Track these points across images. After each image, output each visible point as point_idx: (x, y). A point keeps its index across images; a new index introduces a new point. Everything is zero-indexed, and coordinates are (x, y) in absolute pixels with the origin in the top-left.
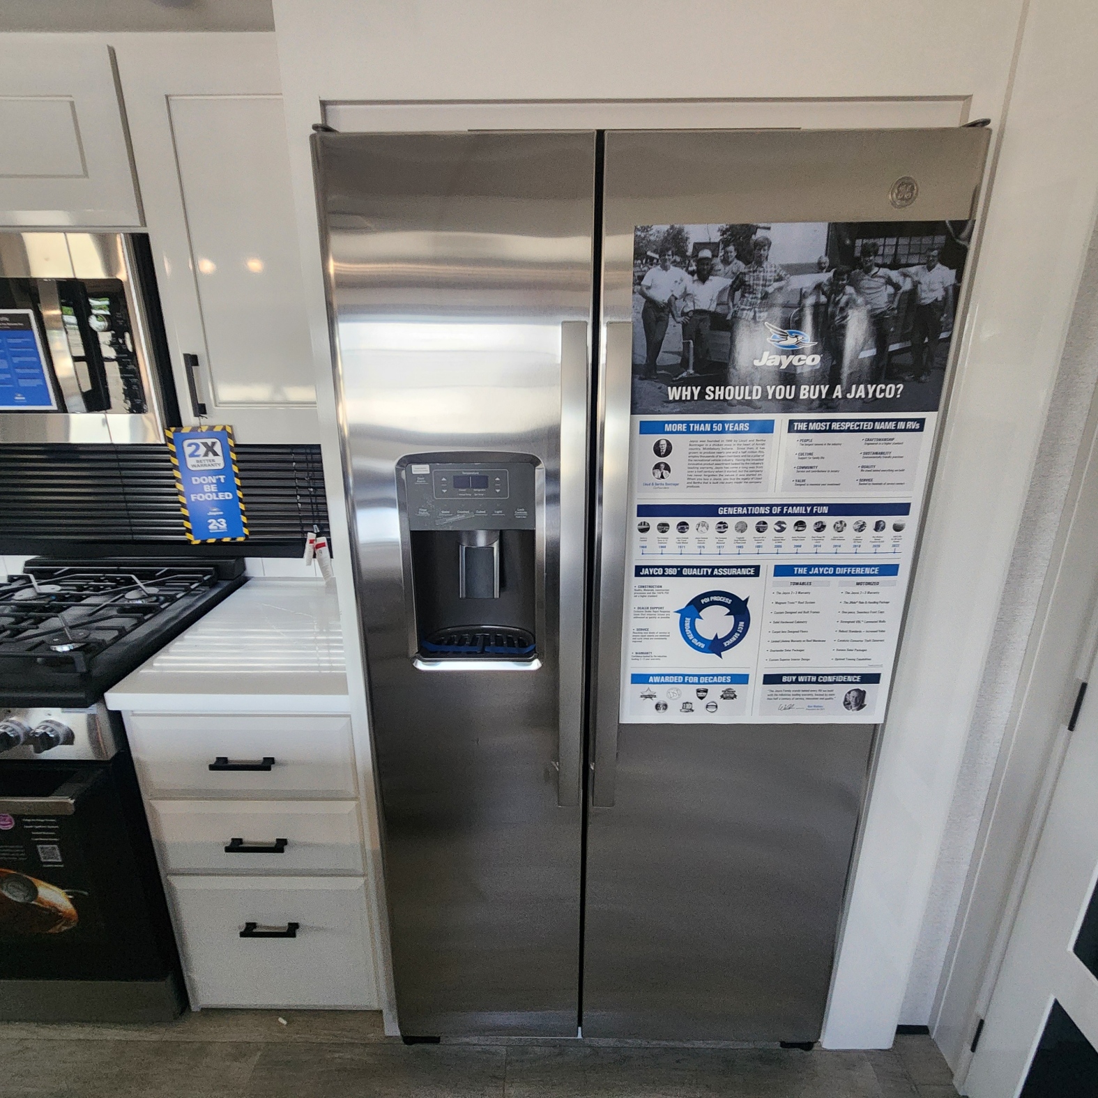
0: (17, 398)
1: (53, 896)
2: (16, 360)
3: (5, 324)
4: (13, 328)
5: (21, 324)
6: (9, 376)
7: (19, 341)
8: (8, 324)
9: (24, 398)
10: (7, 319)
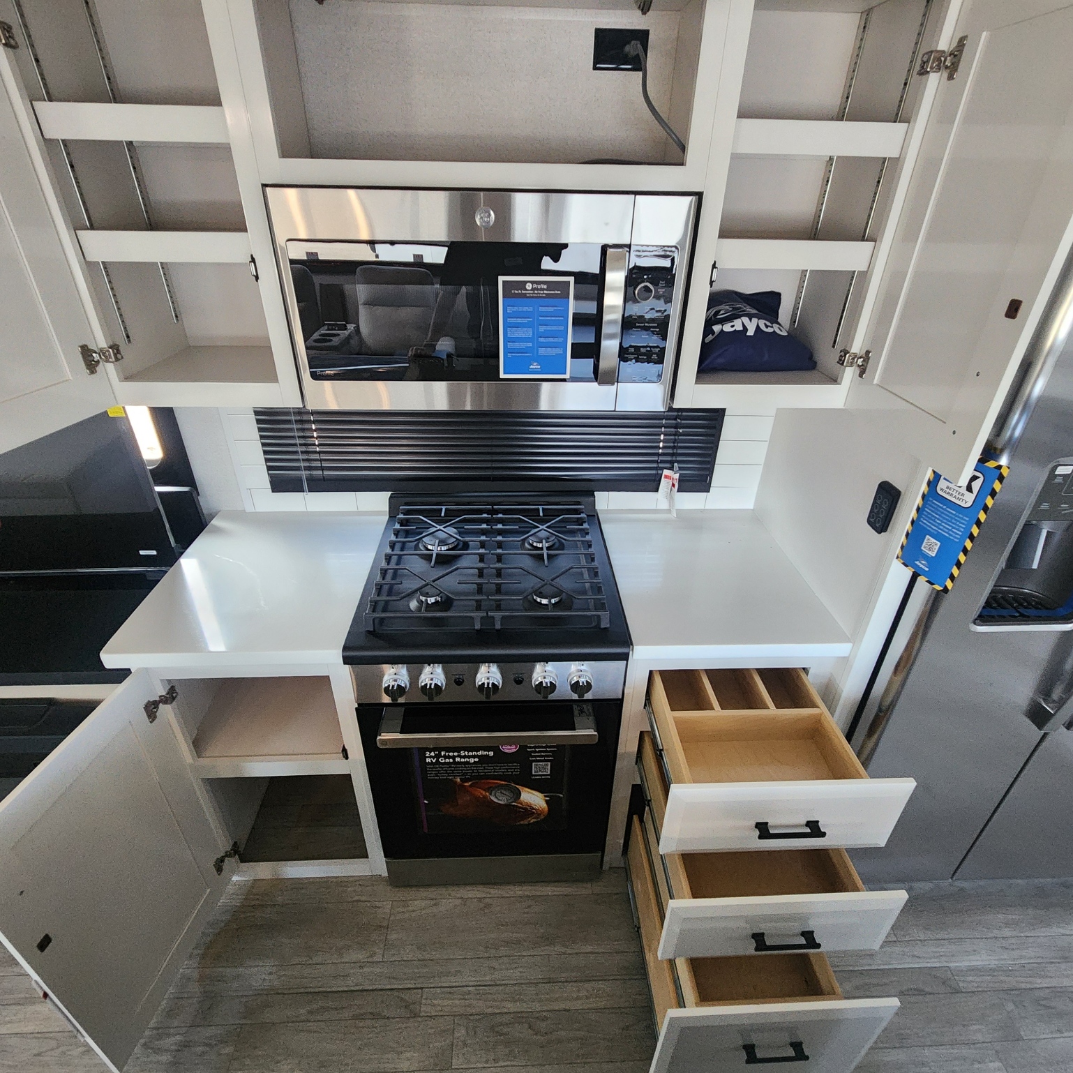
0: (531, 367)
1: (534, 799)
2: (542, 329)
3: (542, 292)
4: (548, 296)
5: (559, 292)
6: (530, 345)
7: (551, 309)
8: (545, 292)
9: (539, 367)
10: (545, 287)
